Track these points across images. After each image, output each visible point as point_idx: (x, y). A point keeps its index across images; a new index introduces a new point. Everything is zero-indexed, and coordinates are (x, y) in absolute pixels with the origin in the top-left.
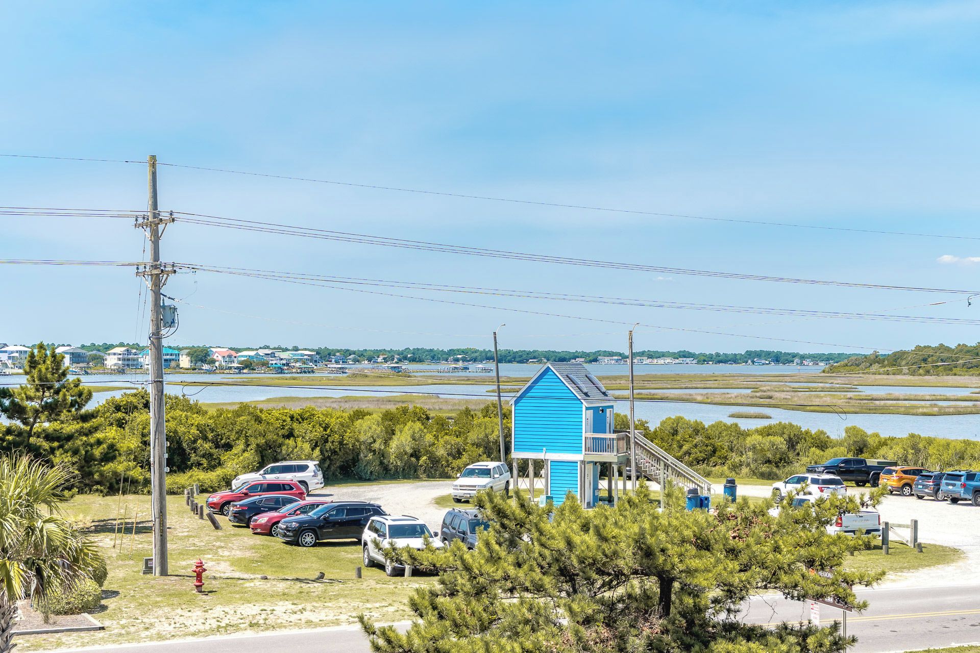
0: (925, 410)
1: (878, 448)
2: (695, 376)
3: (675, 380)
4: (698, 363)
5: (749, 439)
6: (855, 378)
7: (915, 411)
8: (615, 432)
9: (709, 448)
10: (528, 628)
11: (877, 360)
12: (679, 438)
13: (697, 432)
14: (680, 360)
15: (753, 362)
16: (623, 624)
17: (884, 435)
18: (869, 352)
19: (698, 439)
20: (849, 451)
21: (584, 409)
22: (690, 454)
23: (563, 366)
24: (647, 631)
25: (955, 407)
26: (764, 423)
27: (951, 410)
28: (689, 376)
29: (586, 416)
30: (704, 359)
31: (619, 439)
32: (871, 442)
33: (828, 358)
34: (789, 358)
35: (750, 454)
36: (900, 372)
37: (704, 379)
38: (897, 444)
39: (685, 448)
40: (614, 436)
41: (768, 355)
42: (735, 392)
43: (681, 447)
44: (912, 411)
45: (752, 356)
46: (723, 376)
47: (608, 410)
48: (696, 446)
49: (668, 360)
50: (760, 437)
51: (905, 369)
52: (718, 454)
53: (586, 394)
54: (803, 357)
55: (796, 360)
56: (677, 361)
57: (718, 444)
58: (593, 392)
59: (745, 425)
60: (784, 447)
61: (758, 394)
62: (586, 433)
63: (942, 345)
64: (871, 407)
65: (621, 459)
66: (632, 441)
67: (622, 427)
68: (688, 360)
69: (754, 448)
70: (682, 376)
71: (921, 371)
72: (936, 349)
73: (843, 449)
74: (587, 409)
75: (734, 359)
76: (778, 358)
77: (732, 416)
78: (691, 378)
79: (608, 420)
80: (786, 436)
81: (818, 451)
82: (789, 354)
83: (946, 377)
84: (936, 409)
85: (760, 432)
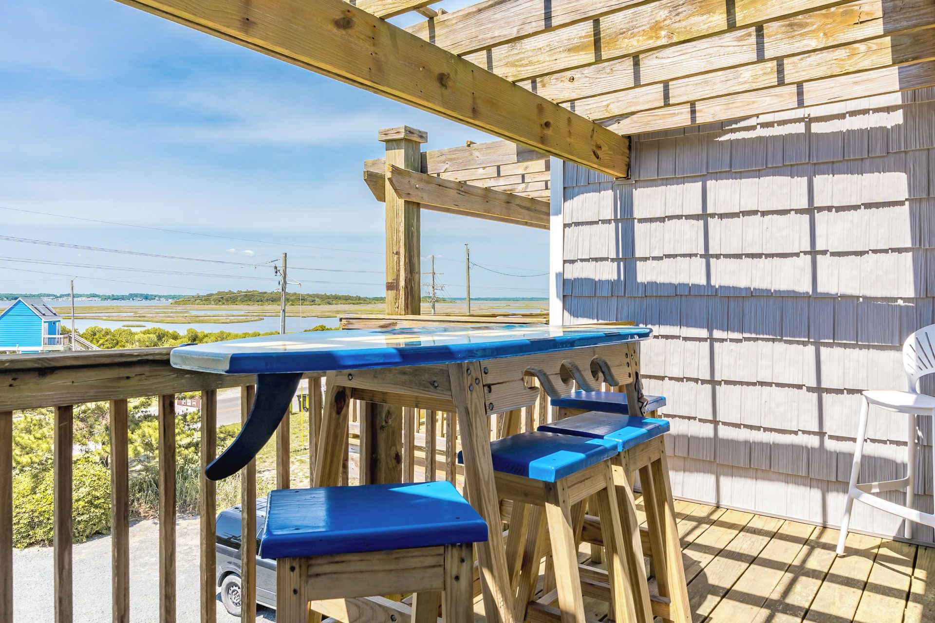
0: (223, 321)
1: (203, 338)
2: (100, 307)
3: (90, 309)
4: (102, 300)
5: (136, 336)
6: (188, 307)
7: (218, 322)
8: (61, 334)
9: (115, 341)
10: (37, 427)
11: (198, 298)
12: (97, 337)
13: (107, 333)
14: (91, 299)
15: (133, 299)
16: (91, 421)
17: (206, 332)
18: (195, 294)
19: (108, 337)
20: (189, 340)
21: (43, 322)
22: (104, 345)
23: (29, 300)
24: (104, 422)
25: (237, 319)
26: (143, 329)
27: (236, 321)
28: (97, 307)
29: (44, 327)
30: (106, 298)
31: (64, 338)
32: (200, 335)
33: (173, 297)
34: (153, 297)
35: (137, 343)
36: (210, 304)
37: (107, 308)
38: (213, 336)
39: (101, 342)
40: (62, 336)
41: (141, 295)
42: (125, 314)
43: (98, 342)
44: (217, 321)
45: (132, 296)
46: (117, 306)
47: (57, 323)
48: (107, 341)
49: (84, 299)
50: (143, 335)
51: (213, 303)
52: (120, 344)
53: (44, 315)
54: (160, 297)
55: (157, 298)
56: (89, 299)
57: (119, 339)
58: (48, 313)
59: (134, 330)
60: (156, 339)
61: (137, 315)
62: (44, 335)
63: (230, 291)
64: (197, 320)
65: (66, 349)
66: (73, 338)
67: (65, 332)
68: (96, 299)
69: (139, 341)
70: (93, 307)
71: (220, 303)
72: (227, 293)
73: (186, 340)
74: (45, 322)
75: (123, 298)
76: (146, 297)
77: (124, 326)
78: (98, 308)
79: (57, 328)
80: (157, 334)
81: (173, 341)
82: (153, 295)
83: (232, 306)
84: (228, 320)
85: (144, 333)
